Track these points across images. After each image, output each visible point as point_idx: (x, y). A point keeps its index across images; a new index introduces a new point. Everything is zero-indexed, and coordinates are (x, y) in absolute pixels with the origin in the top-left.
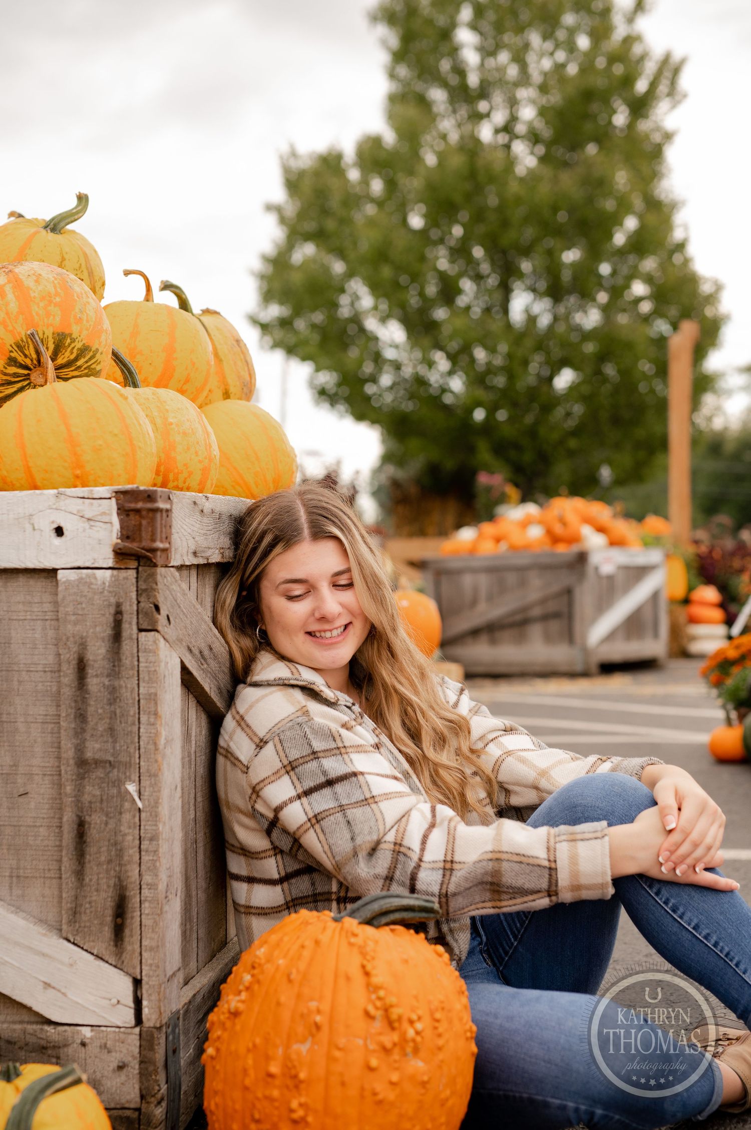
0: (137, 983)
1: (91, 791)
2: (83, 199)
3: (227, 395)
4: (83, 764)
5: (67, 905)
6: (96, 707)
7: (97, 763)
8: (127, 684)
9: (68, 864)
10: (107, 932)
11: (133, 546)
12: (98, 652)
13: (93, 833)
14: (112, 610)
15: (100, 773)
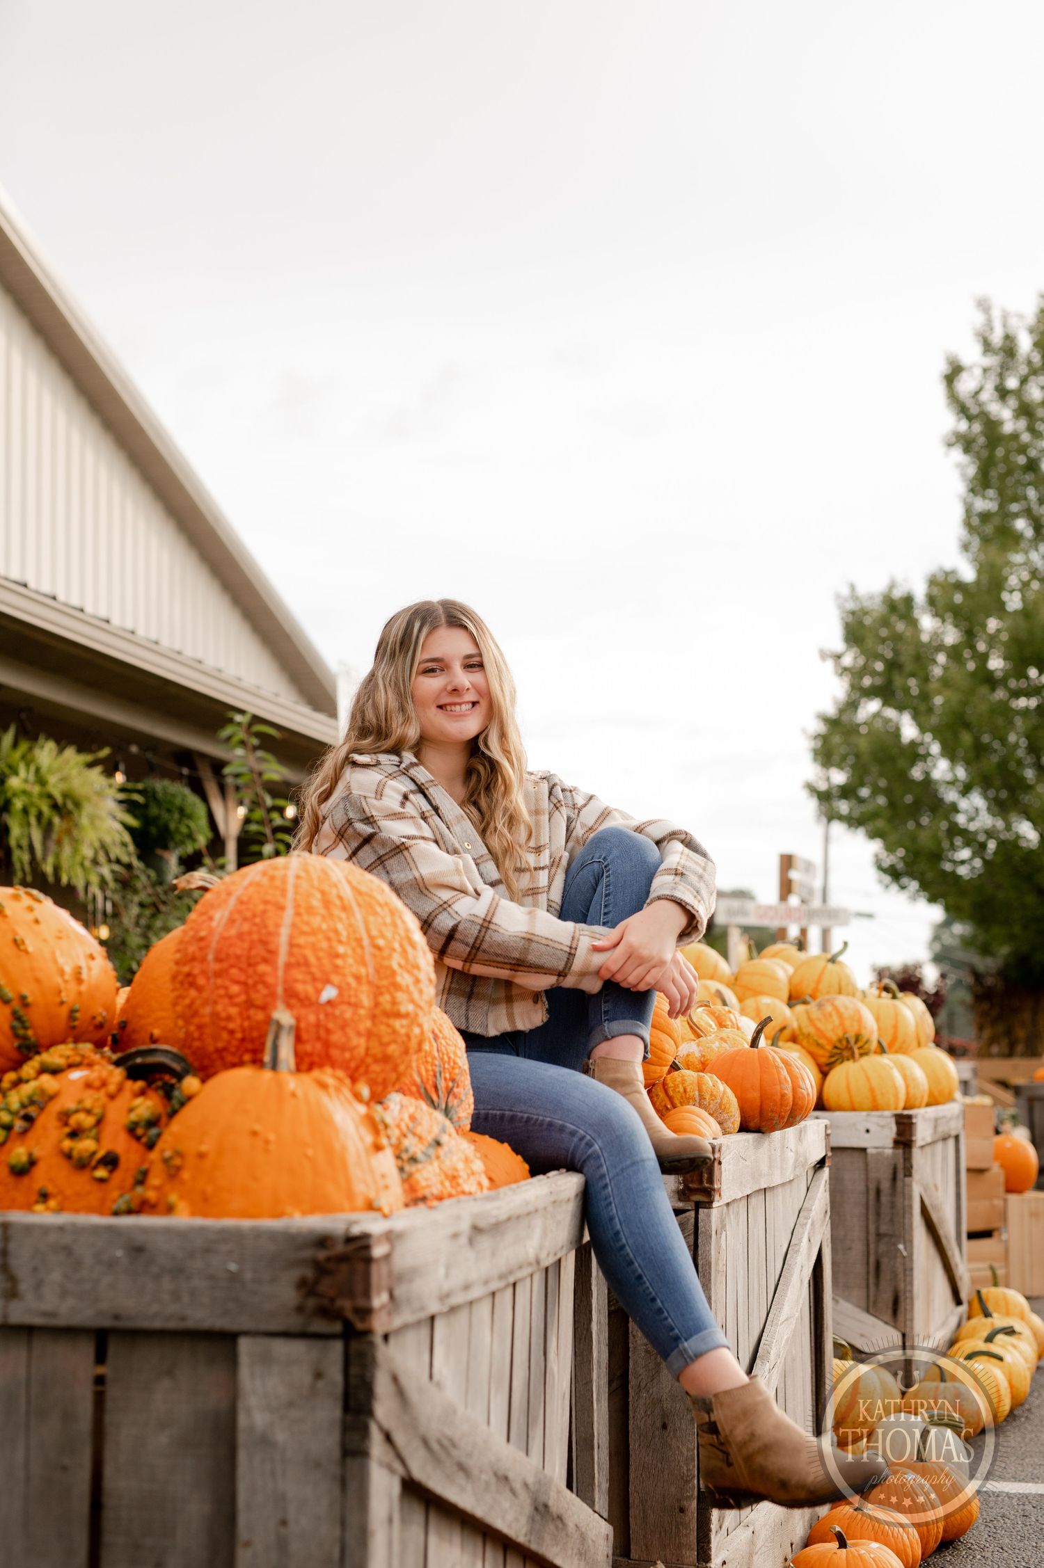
0: (904, 1335)
1: (883, 1248)
2: (846, 944)
3: (919, 1045)
4: (879, 1236)
5: (872, 1298)
6: (885, 1209)
7: (886, 1235)
8: (899, 1200)
9: (872, 1280)
10: (890, 1312)
11: (902, 1139)
12: (886, 1185)
13: (884, 1267)
14: (892, 1167)
15: (886, 1239)
